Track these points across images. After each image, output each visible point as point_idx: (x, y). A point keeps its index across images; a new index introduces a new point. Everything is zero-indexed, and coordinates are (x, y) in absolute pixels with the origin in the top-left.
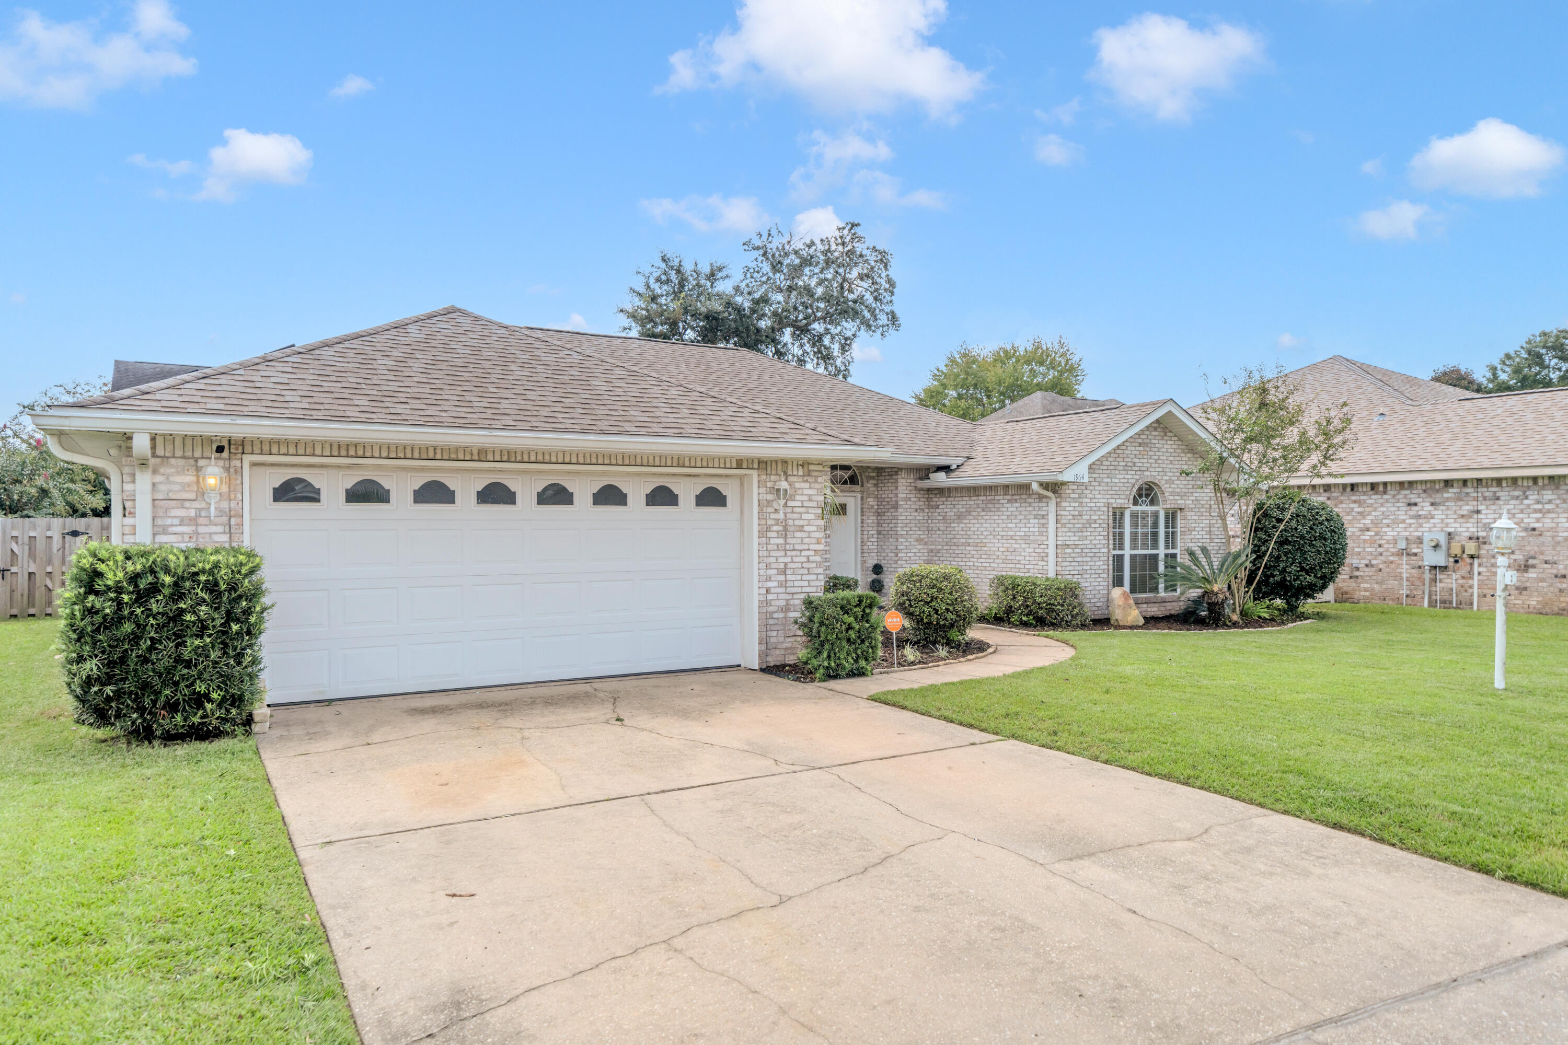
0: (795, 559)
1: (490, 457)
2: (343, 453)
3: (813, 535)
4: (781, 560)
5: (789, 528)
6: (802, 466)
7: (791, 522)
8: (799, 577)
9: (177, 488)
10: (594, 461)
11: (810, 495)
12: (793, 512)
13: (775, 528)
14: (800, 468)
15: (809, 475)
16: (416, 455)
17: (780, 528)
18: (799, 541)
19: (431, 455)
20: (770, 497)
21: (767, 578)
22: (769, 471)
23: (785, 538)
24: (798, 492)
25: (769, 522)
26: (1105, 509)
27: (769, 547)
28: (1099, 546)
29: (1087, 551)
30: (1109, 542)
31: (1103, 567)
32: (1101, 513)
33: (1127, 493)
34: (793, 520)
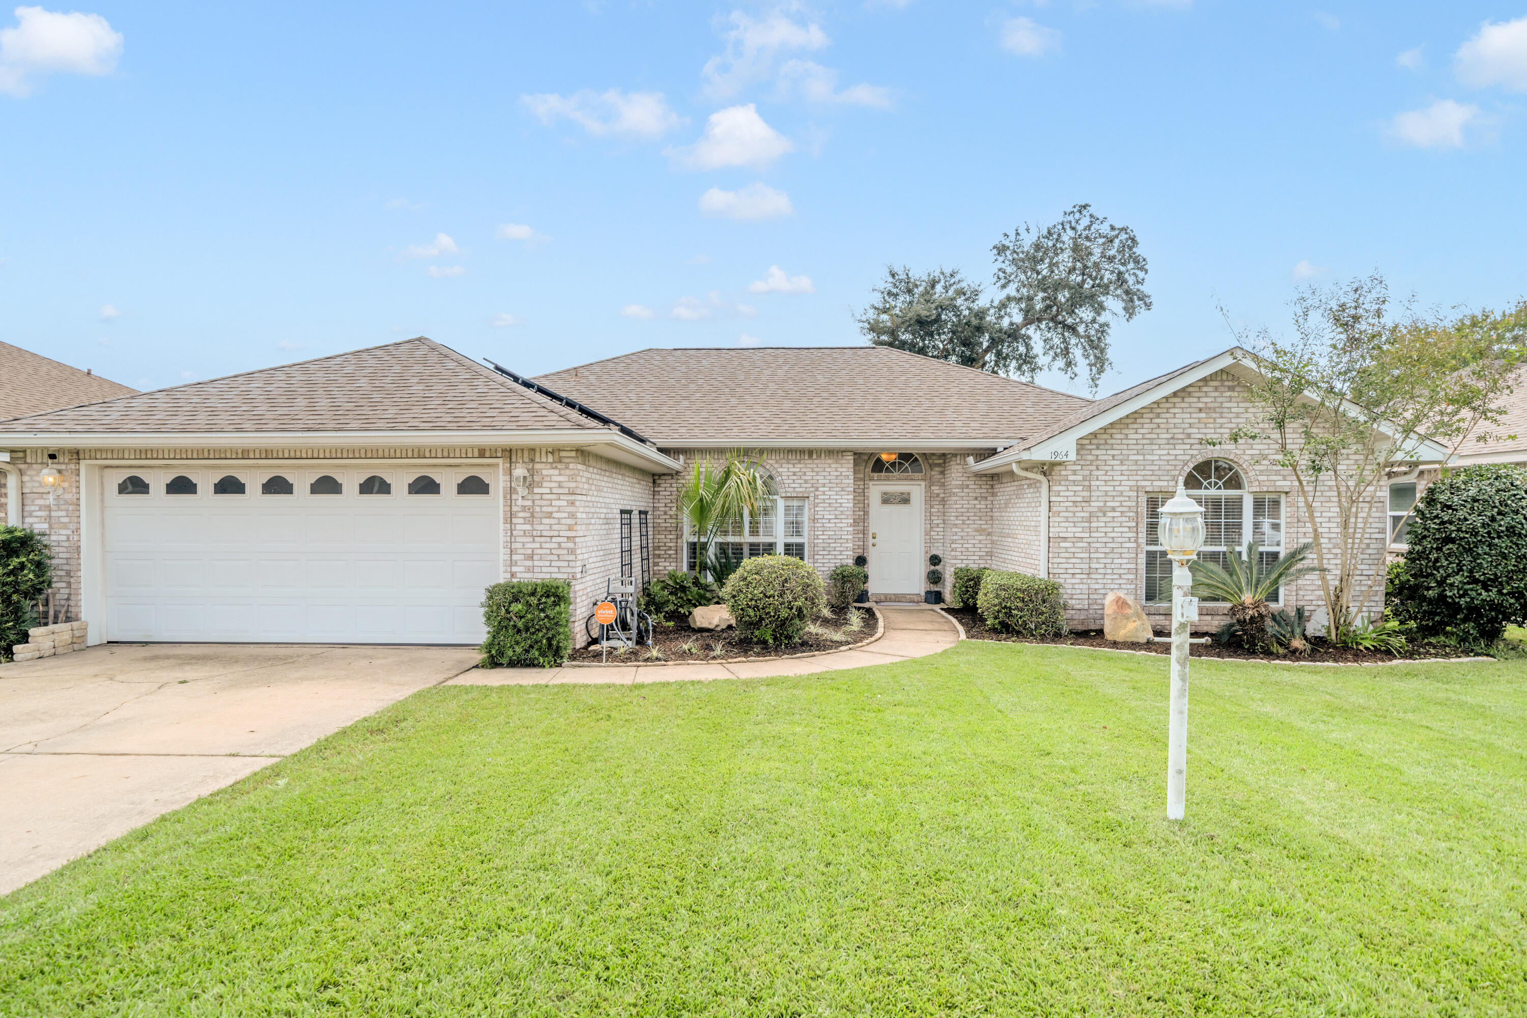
0: (544, 545)
1: (252, 456)
2: (143, 456)
3: (563, 521)
4: (537, 545)
5: (535, 514)
6: (552, 453)
7: (538, 509)
8: (548, 564)
9: (36, 484)
10: (339, 455)
11: (560, 482)
12: (542, 499)
13: (521, 514)
14: (550, 455)
15: (560, 462)
16: (195, 456)
17: (528, 515)
18: (548, 527)
19: (206, 455)
20: (513, 485)
21: (512, 563)
22: (514, 459)
23: (532, 524)
24: (546, 479)
25: (514, 509)
26: (1131, 494)
27: (515, 533)
28: (1120, 540)
29: (1098, 545)
30: (1140, 535)
31: (1128, 566)
32: (1123, 499)
33: (1173, 473)
34: (541, 506)
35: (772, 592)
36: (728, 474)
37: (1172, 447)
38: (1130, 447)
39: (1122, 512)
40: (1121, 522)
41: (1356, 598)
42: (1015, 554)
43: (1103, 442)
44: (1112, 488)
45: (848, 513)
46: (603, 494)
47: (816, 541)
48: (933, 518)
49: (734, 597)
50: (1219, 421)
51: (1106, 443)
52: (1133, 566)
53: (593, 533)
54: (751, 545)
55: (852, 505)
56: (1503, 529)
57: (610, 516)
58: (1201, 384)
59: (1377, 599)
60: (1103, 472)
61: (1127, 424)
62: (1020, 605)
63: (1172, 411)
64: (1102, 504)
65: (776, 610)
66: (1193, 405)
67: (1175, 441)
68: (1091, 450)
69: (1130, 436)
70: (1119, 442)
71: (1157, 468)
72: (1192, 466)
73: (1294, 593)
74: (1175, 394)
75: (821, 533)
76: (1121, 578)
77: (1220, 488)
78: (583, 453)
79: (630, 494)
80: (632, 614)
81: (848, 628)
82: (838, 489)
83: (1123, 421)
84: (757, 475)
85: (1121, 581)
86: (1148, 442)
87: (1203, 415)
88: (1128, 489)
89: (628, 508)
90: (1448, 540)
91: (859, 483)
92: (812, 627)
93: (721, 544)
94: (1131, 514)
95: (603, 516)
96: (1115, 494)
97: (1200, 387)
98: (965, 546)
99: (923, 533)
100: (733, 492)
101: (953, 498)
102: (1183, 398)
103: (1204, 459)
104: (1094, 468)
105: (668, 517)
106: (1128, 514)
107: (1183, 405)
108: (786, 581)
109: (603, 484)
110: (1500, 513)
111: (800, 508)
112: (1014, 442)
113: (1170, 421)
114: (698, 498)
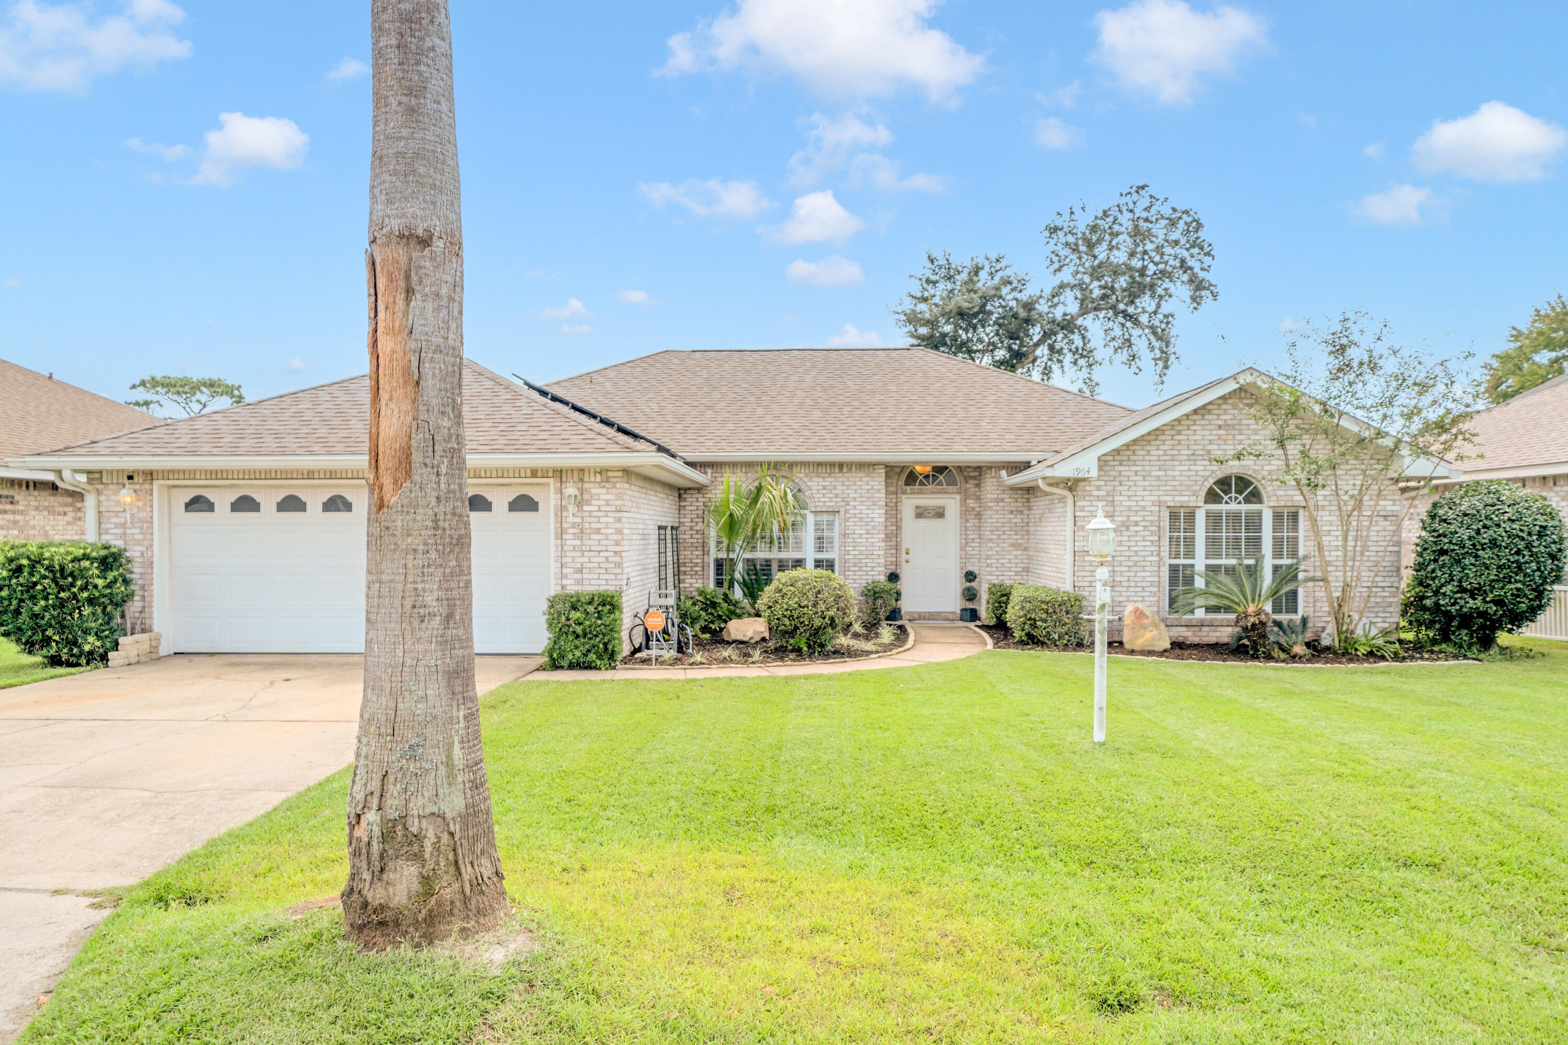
0: (592, 560)
1: (316, 476)
2: (214, 477)
3: (611, 537)
4: (586, 560)
5: (585, 531)
6: (600, 473)
7: (587, 525)
8: (596, 576)
9: (113, 504)
11: (607, 500)
12: (590, 516)
13: (571, 531)
14: (598, 475)
15: (608, 481)
16: (263, 476)
17: (577, 531)
18: (596, 543)
19: (273, 476)
20: (564, 503)
21: (563, 576)
22: (564, 478)
23: (582, 540)
24: (595, 497)
25: (565, 525)
26: (1153, 508)
27: (565, 548)
28: (1143, 554)
29: (1122, 559)
30: (1162, 549)
31: (1152, 579)
32: (1145, 513)
33: (1194, 488)
34: (590, 523)
35: (806, 603)
36: (759, 489)
37: (1192, 463)
38: (1152, 463)
39: (1145, 527)
40: (1144, 537)
41: (1371, 609)
42: (1048, 569)
43: (1125, 458)
44: (1135, 503)
45: (880, 528)
46: (642, 511)
47: (847, 557)
48: (968, 532)
49: (770, 607)
50: (1238, 437)
51: (1129, 460)
52: (1156, 579)
53: (634, 547)
54: (780, 561)
55: (883, 520)
56: (1486, 541)
57: (646, 532)
58: (1220, 401)
59: (1391, 609)
60: (1126, 488)
61: (1149, 441)
62: (1044, 616)
63: (1193, 428)
64: (1125, 519)
65: (810, 620)
66: (1213, 422)
67: (1196, 458)
68: (1114, 466)
69: (1152, 453)
70: (1141, 458)
71: (1178, 483)
72: (1212, 481)
73: (1311, 605)
74: (1195, 412)
75: (851, 548)
76: (1144, 591)
77: (1240, 503)
78: (628, 473)
79: (660, 509)
80: (673, 625)
81: (879, 641)
82: (869, 503)
83: (1146, 438)
84: (788, 490)
85: (1144, 594)
86: (1169, 458)
87: (1222, 432)
88: (1150, 504)
89: (664, 524)
90: (1443, 552)
91: (891, 496)
92: (843, 639)
93: (748, 560)
94: (1154, 528)
95: (641, 532)
96: (1138, 508)
97: (1219, 405)
98: (1001, 561)
99: (958, 548)
100: (767, 510)
101: (989, 512)
102: (1203, 415)
103: (1224, 475)
104: (1117, 483)
105: (694, 532)
106: (1151, 528)
107: (1203, 422)
108: (819, 592)
109: (641, 501)
110: (1485, 527)
111: (831, 524)
112: (1047, 455)
113: (1191, 437)
114: (728, 514)
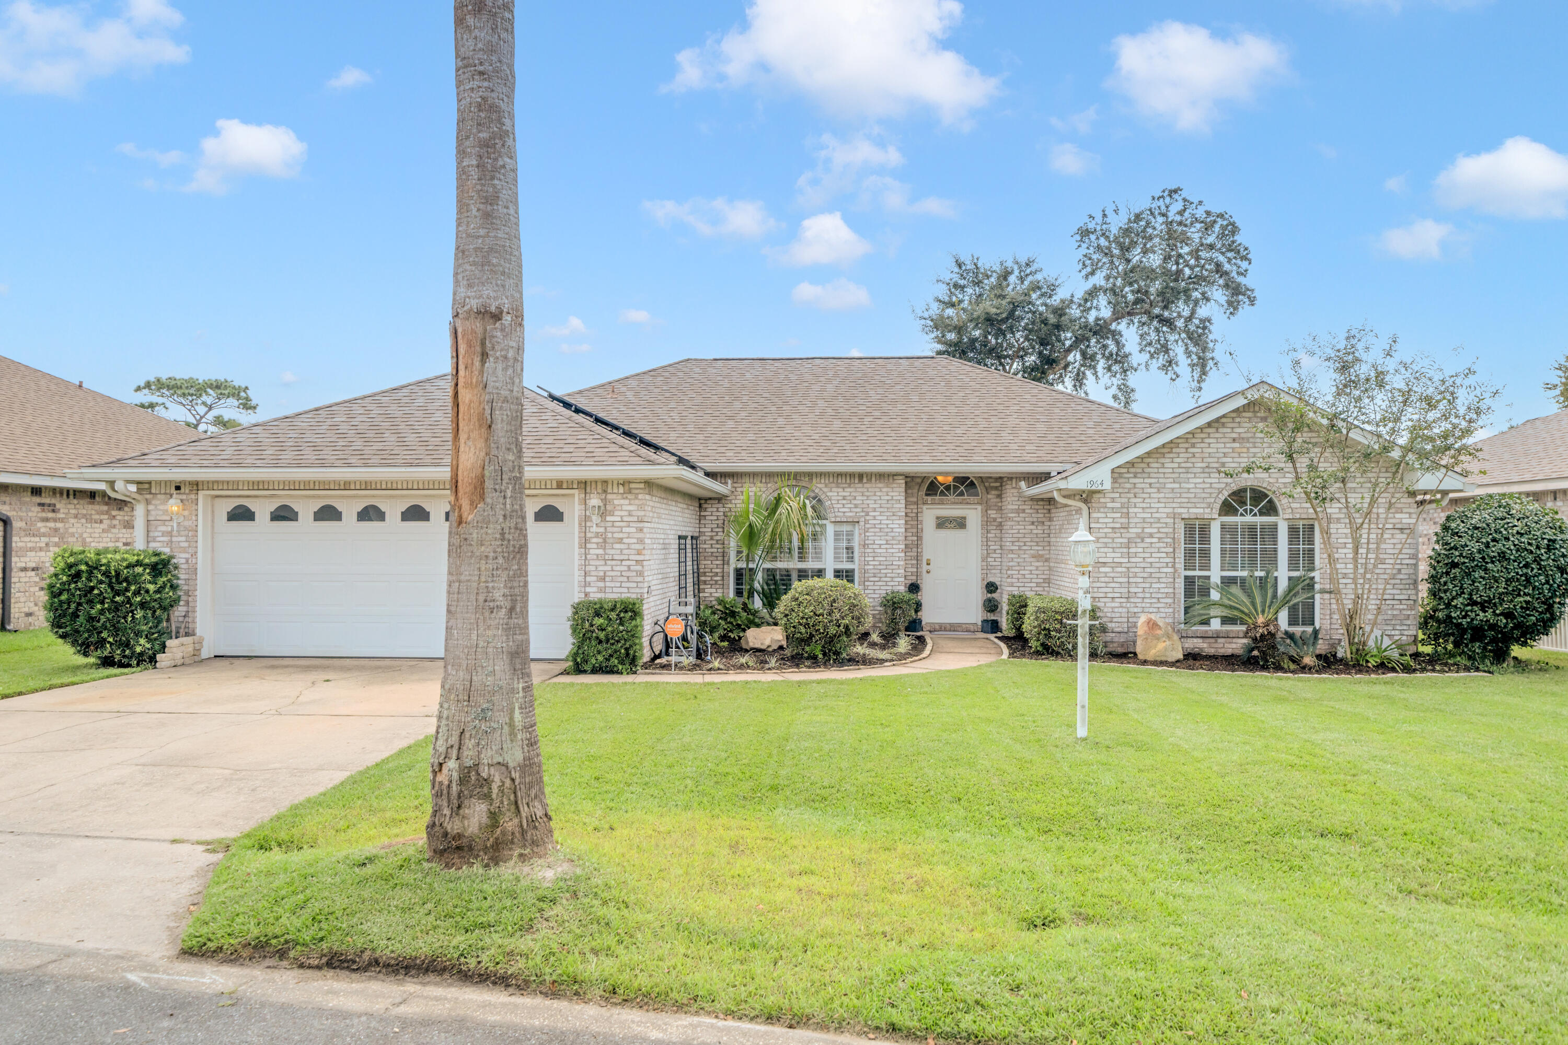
0: (615, 568)
2: (256, 487)
3: (633, 546)
4: (609, 568)
5: (608, 540)
6: (623, 485)
7: (610, 535)
8: (618, 585)
9: (161, 513)
10: (431, 487)
11: (629, 511)
12: (613, 526)
13: (595, 540)
14: (621, 487)
15: (630, 493)
16: (302, 487)
17: (600, 540)
18: (618, 552)
19: (312, 487)
20: (588, 513)
21: (587, 584)
22: (588, 490)
23: (605, 549)
24: (618, 508)
25: (589, 535)
26: (1168, 520)
27: (588, 557)
28: (1158, 565)
29: (1136, 570)
30: (1177, 560)
31: (1166, 590)
32: (1160, 525)
33: (1208, 500)
34: (613, 533)
35: (821, 611)
36: (778, 500)
37: (1207, 475)
38: (1166, 475)
39: (1159, 538)
40: (1159, 548)
41: (1388, 622)
42: (1067, 580)
43: (1140, 470)
44: (1149, 515)
45: (900, 538)
46: (662, 521)
47: (866, 567)
48: (989, 543)
49: (786, 616)
50: (1252, 450)
51: (1144, 472)
52: (1171, 590)
53: (655, 557)
54: (800, 571)
55: (903, 530)
56: (1496, 554)
57: (667, 541)
58: (1234, 415)
59: (1409, 622)
60: (1141, 500)
61: (1164, 454)
62: (1058, 626)
63: (1207, 441)
64: (1140, 530)
65: (825, 628)
66: (1227, 435)
67: (1211, 470)
68: (1128, 478)
69: (1166, 465)
70: (1156, 470)
71: (1193, 495)
72: (1226, 494)
73: (1327, 617)
74: (1209, 425)
75: (871, 559)
76: (1159, 602)
77: (1255, 515)
78: (650, 485)
79: (680, 519)
80: (692, 632)
81: (895, 650)
82: (889, 514)
83: (1160, 451)
84: (807, 502)
85: (1159, 605)
86: (1184, 470)
87: (1237, 445)
88: (1165, 515)
89: (684, 534)
90: (1454, 565)
91: (912, 507)
92: (860, 648)
93: (768, 570)
94: (1169, 540)
95: (661, 541)
96: (1152, 520)
97: (1233, 418)
98: (1021, 572)
99: (980, 559)
100: (784, 517)
101: (1009, 523)
102: (1217, 429)
103: (1239, 488)
104: (1132, 495)
105: (714, 542)
106: (1166, 540)
107: (1217, 435)
108: (834, 601)
109: (662, 511)
110: (1494, 540)
111: (850, 534)
112: (1065, 467)
113: (1205, 450)
114: (747, 524)
